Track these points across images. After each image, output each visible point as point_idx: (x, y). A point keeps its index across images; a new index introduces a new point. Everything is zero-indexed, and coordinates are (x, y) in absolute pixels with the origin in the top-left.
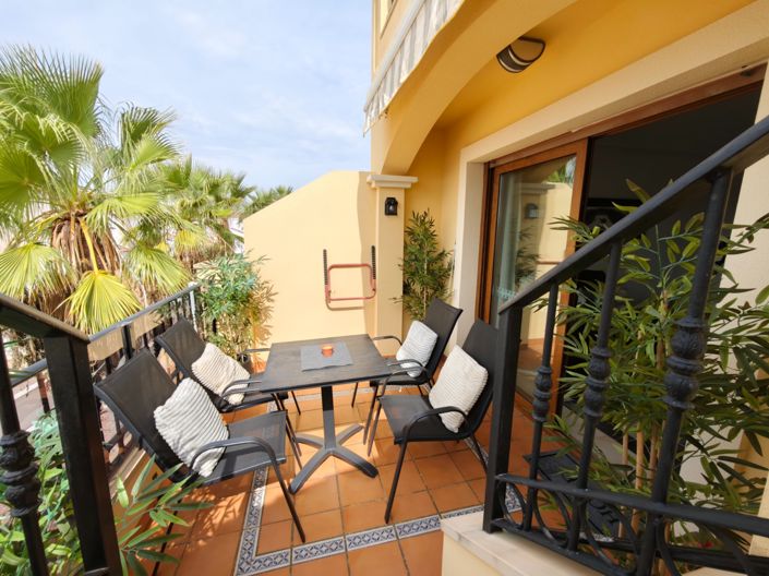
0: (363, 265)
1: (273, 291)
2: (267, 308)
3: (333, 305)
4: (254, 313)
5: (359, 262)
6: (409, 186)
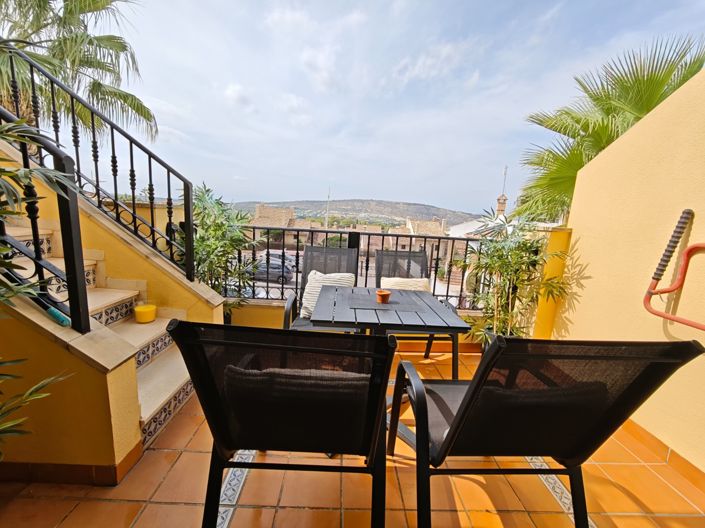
2: (574, 294)
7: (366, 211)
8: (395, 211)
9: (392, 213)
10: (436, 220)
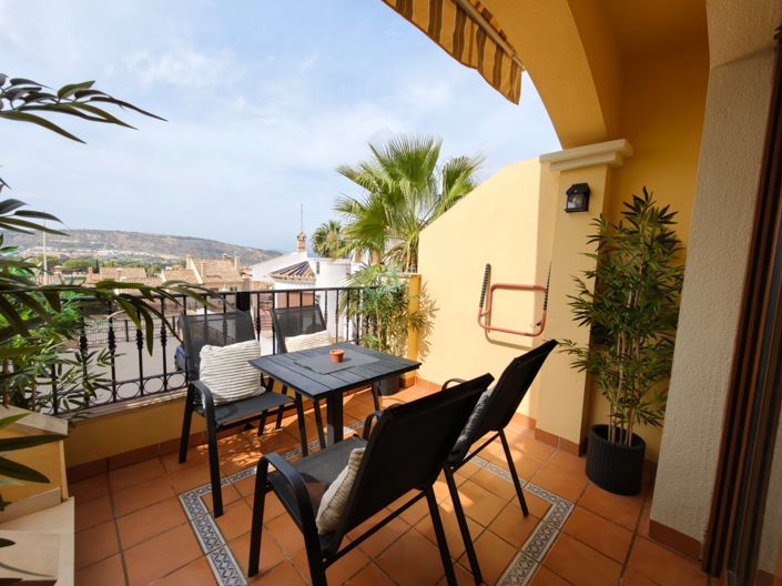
0: (535, 288)
1: (436, 306)
2: (429, 323)
3: (493, 335)
4: (414, 325)
5: (532, 282)
6: (612, 158)
7: (110, 247)
8: (160, 246)
9: (155, 249)
10: (227, 258)
